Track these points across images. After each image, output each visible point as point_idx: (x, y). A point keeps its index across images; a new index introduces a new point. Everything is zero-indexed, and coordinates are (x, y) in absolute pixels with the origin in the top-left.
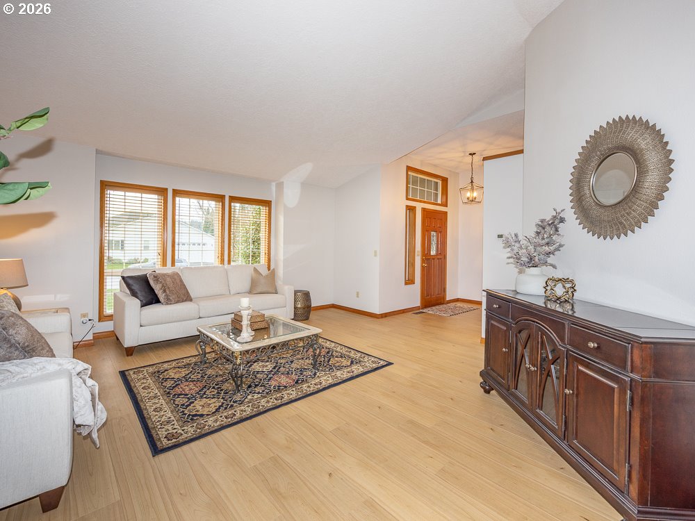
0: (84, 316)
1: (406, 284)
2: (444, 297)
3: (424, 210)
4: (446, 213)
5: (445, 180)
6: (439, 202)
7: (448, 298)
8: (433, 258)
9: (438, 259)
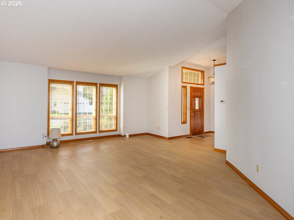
0: (43, 135)
1: (182, 123)
2: (203, 130)
3: (191, 87)
4: (203, 88)
5: (203, 72)
6: (200, 83)
7: (205, 131)
8: (197, 111)
9: (200, 111)
